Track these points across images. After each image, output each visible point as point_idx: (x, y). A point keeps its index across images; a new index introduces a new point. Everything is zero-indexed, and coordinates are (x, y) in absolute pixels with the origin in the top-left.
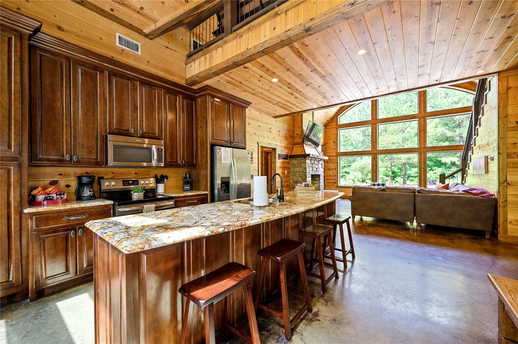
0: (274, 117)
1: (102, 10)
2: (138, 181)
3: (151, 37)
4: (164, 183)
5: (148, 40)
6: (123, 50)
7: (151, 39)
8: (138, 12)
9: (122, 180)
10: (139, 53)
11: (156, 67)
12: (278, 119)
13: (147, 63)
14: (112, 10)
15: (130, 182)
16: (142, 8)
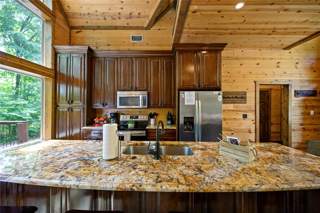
0: (284, 49)
1: (124, 27)
2: (138, 116)
3: (149, 28)
4: (154, 118)
5: (148, 30)
6: (134, 43)
7: (149, 29)
8: (138, 17)
9: (130, 115)
10: (142, 41)
11: (152, 45)
12: (292, 50)
13: (147, 45)
14: (128, 24)
15: (134, 117)
16: (139, 14)
